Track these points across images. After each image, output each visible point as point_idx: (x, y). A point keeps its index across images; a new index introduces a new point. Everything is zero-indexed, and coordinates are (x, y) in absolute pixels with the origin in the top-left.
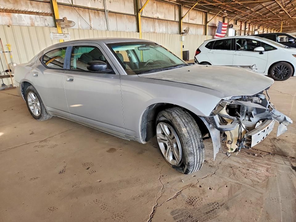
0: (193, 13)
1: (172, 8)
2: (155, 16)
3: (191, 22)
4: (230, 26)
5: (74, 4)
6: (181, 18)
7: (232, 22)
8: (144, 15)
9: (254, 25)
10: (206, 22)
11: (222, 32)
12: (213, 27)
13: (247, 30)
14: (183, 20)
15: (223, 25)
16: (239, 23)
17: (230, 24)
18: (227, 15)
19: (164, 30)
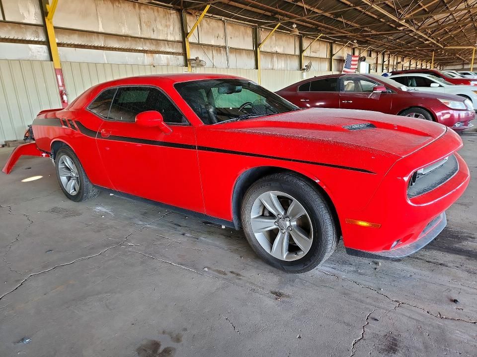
0: (316, 45)
1: (292, 40)
2: (274, 50)
3: (313, 55)
4: (363, 59)
5: (200, 42)
6: (301, 51)
7: (364, 54)
8: (262, 49)
9: (395, 57)
10: (332, 55)
11: (352, 67)
12: (341, 61)
13: (386, 63)
14: (304, 54)
15: (353, 58)
16: (374, 55)
17: (362, 56)
18: (357, 45)
19: (283, 66)
